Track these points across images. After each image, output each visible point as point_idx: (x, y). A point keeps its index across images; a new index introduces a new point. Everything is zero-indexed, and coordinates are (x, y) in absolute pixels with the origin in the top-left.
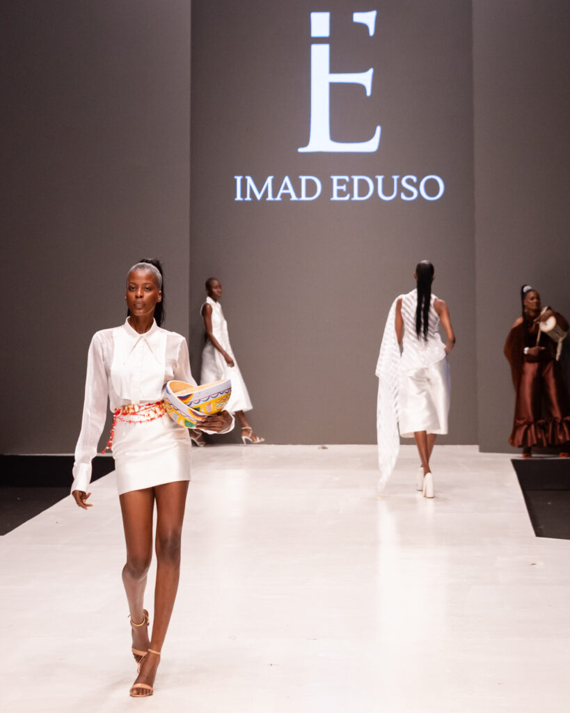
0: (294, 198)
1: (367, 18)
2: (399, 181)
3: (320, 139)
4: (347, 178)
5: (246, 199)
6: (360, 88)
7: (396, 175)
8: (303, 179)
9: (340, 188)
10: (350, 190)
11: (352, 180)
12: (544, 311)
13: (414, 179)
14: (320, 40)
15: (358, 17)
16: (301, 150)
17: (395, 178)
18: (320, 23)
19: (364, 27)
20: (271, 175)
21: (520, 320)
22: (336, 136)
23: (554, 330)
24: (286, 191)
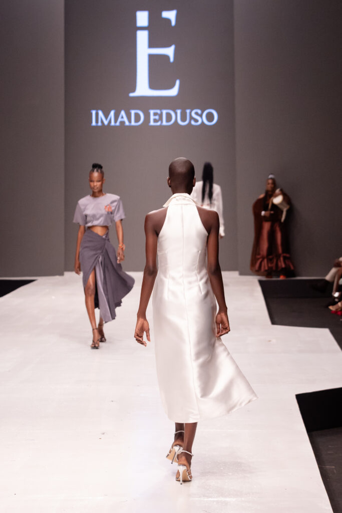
0: (127, 123)
1: (170, 15)
2: (190, 113)
3: (143, 88)
5: (98, 125)
6: (166, 57)
7: (188, 109)
9: (155, 117)
10: (161, 118)
12: (278, 191)
14: (142, 28)
15: (166, 14)
17: (188, 111)
18: (142, 18)
19: (168, 21)
21: (262, 196)
23: (281, 204)
24: (122, 120)
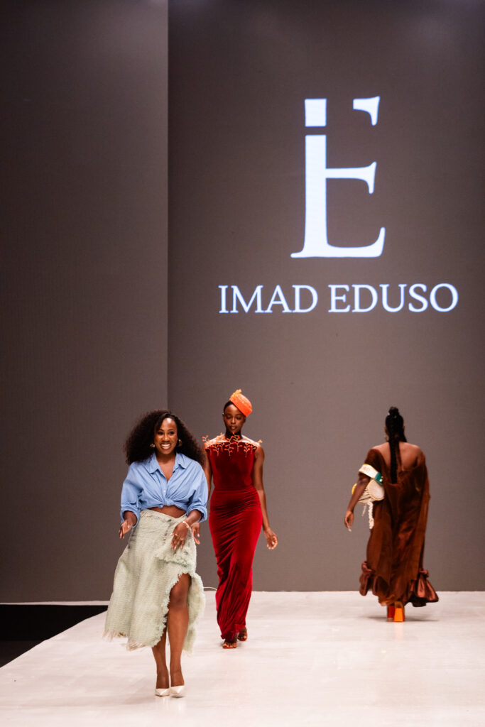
0: (287, 310)
2: (407, 290)
4: (347, 287)
5: (232, 312)
8: (297, 288)
9: (339, 298)
10: (350, 301)
11: (352, 290)
13: (424, 287)
14: (316, 131)
16: (294, 255)
17: (402, 286)
20: (260, 285)
24: (277, 303)
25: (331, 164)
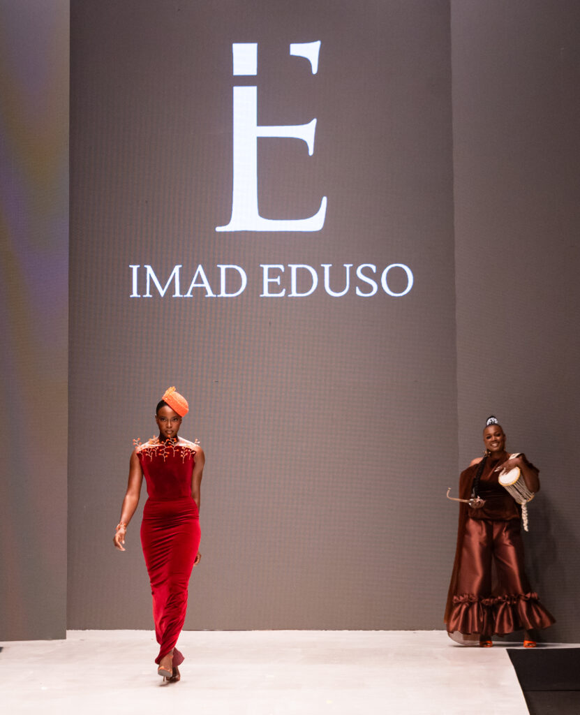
1: (309, 51)
2: (353, 271)
3: (246, 214)
4: (281, 267)
5: (144, 296)
7: (349, 262)
8: (223, 268)
9: (272, 280)
10: (286, 283)
11: (289, 270)
13: (374, 268)
14: (245, 81)
15: (297, 49)
17: (348, 266)
18: (245, 58)
19: (305, 62)
20: (179, 264)
22: (266, 210)
24: (199, 285)
25: (262, 121)
